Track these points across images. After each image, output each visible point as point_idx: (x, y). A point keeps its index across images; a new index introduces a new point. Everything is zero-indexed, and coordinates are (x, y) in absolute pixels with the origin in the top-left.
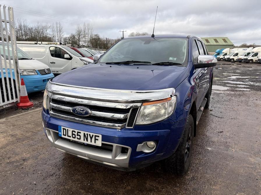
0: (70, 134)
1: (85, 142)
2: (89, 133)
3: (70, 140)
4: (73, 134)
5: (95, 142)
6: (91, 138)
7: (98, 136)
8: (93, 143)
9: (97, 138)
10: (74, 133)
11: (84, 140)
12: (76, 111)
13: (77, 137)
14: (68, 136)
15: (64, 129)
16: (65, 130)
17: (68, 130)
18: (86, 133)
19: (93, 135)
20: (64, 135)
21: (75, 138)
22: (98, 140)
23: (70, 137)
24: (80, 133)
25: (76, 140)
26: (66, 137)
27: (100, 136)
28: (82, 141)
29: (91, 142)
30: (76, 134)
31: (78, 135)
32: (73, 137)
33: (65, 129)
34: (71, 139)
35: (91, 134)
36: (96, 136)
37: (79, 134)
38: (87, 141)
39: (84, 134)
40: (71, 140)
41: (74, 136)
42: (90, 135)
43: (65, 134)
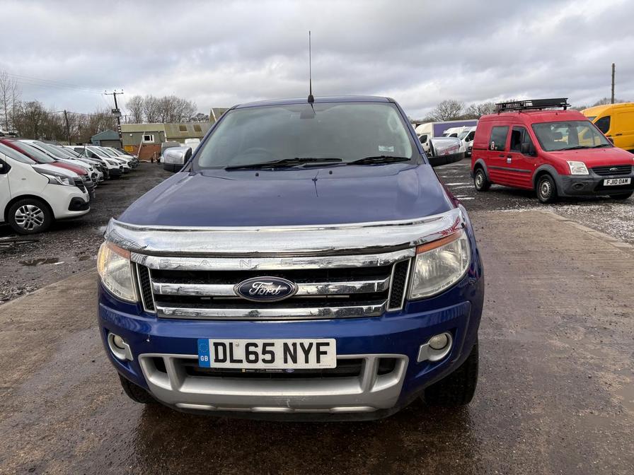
0: (239, 353)
1: (290, 366)
2: (298, 341)
3: (241, 369)
4: (248, 353)
5: (318, 361)
6: (307, 352)
7: (327, 344)
8: (312, 365)
9: (322, 349)
10: (252, 349)
11: (286, 361)
12: (252, 291)
13: (261, 357)
14: (232, 361)
15: (216, 345)
16: (220, 349)
17: (231, 344)
18: (290, 342)
19: (311, 345)
20: (217, 360)
21: (256, 361)
22: (325, 353)
23: (241, 361)
24: (272, 345)
25: (260, 365)
26: (228, 365)
27: (333, 342)
28: (279, 364)
29: (307, 361)
30: (259, 350)
31: (264, 352)
32: (249, 361)
33: (223, 345)
34: (245, 366)
35: (306, 342)
36: (319, 345)
37: (268, 348)
38: (295, 361)
39: (286, 345)
40: (244, 371)
41: (252, 357)
42: (302, 345)
43: (221, 357)
